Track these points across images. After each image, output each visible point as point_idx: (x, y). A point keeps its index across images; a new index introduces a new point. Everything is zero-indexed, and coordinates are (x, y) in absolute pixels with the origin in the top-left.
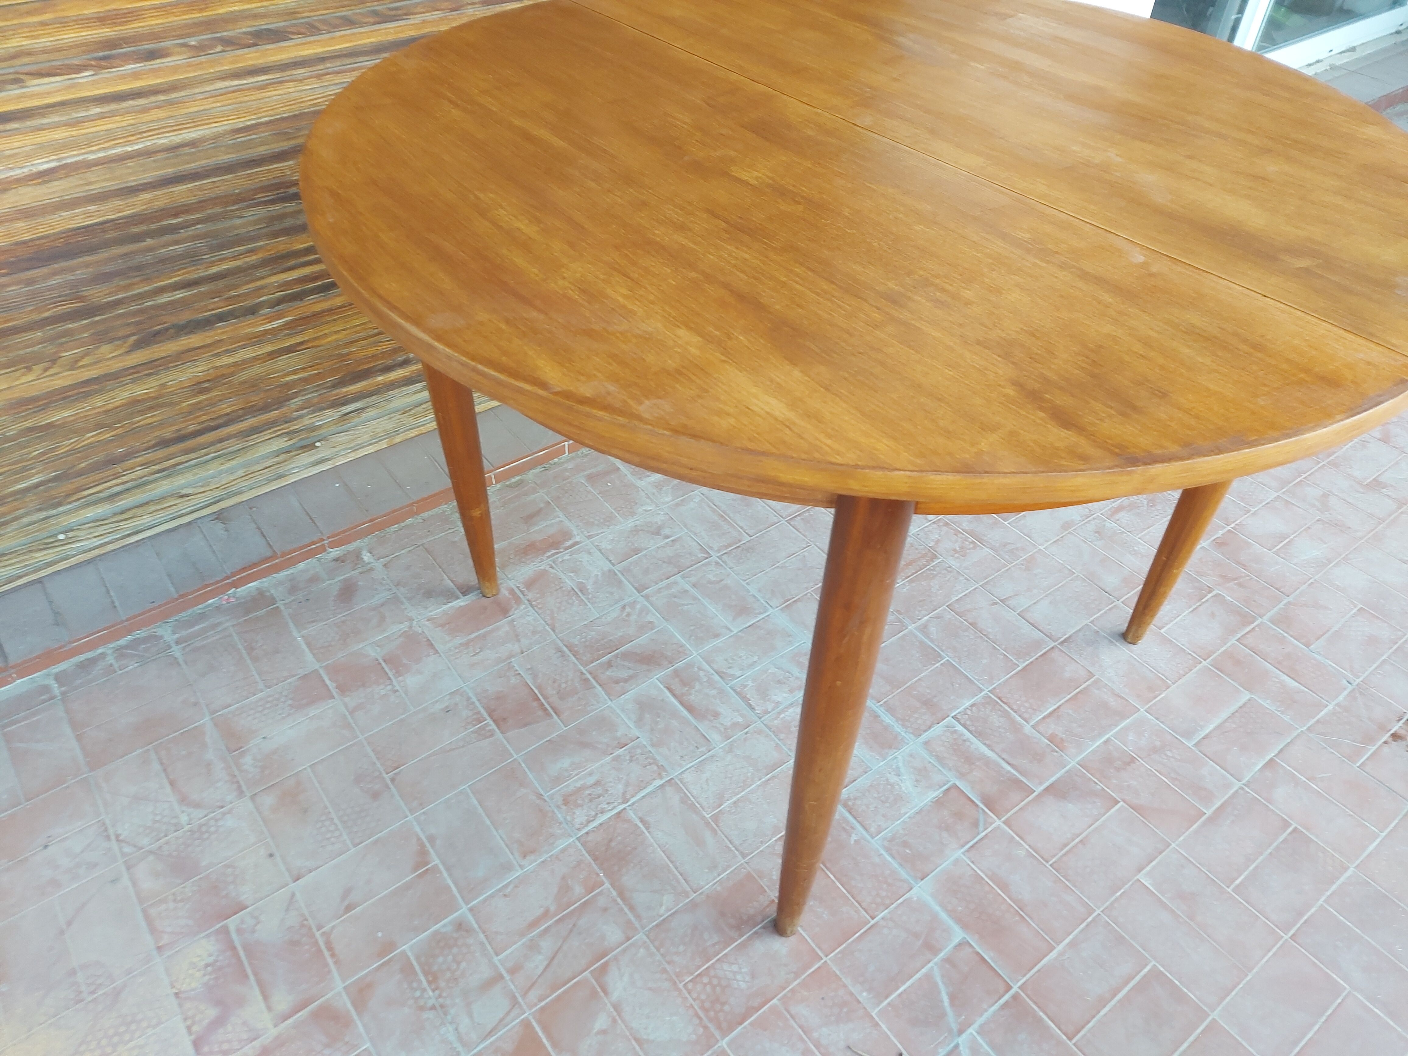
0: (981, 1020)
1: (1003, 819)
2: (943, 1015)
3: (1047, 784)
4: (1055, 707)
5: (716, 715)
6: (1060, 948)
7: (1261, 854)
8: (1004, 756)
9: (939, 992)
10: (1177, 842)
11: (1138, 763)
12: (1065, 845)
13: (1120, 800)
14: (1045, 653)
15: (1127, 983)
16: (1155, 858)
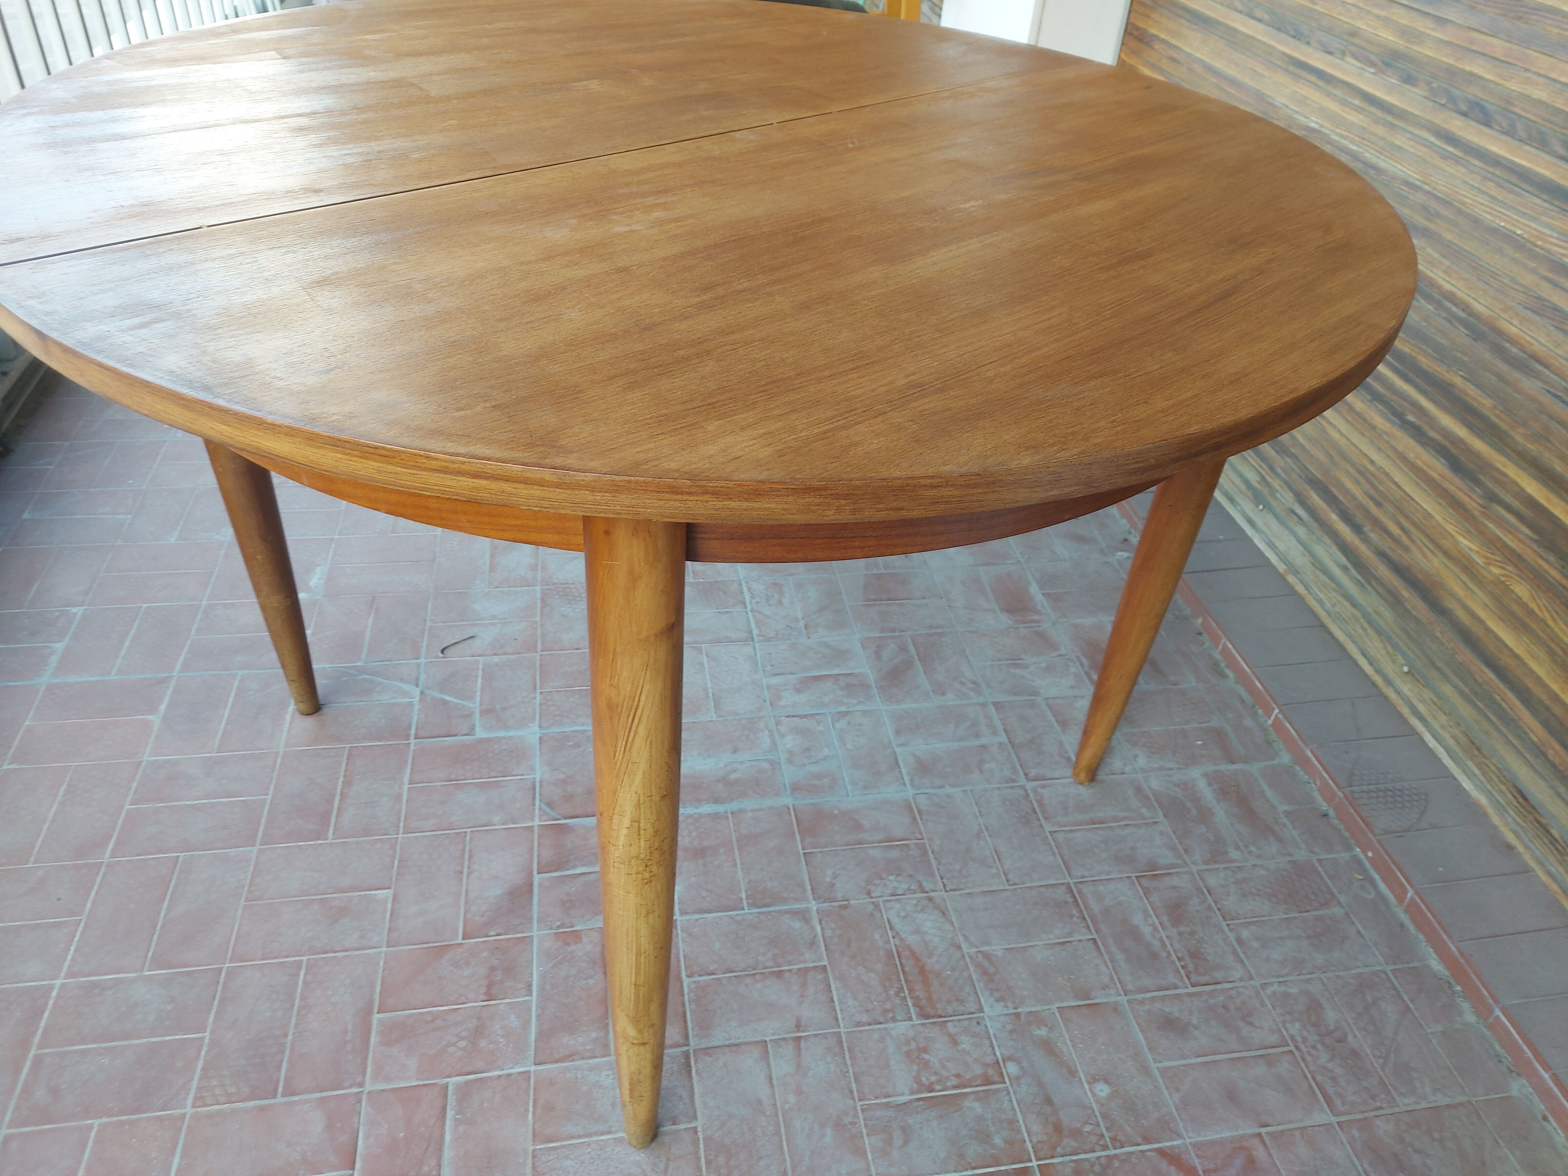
0: (417, 707)
1: (536, 829)
2: (442, 691)
3: (536, 890)
5: (799, 691)
6: (406, 787)
7: (296, 1026)
8: (593, 876)
9: (456, 698)
10: (383, 955)
11: (482, 997)
12: (470, 857)
13: (465, 941)
14: (685, 1022)
15: (339, 809)
16: (390, 922)
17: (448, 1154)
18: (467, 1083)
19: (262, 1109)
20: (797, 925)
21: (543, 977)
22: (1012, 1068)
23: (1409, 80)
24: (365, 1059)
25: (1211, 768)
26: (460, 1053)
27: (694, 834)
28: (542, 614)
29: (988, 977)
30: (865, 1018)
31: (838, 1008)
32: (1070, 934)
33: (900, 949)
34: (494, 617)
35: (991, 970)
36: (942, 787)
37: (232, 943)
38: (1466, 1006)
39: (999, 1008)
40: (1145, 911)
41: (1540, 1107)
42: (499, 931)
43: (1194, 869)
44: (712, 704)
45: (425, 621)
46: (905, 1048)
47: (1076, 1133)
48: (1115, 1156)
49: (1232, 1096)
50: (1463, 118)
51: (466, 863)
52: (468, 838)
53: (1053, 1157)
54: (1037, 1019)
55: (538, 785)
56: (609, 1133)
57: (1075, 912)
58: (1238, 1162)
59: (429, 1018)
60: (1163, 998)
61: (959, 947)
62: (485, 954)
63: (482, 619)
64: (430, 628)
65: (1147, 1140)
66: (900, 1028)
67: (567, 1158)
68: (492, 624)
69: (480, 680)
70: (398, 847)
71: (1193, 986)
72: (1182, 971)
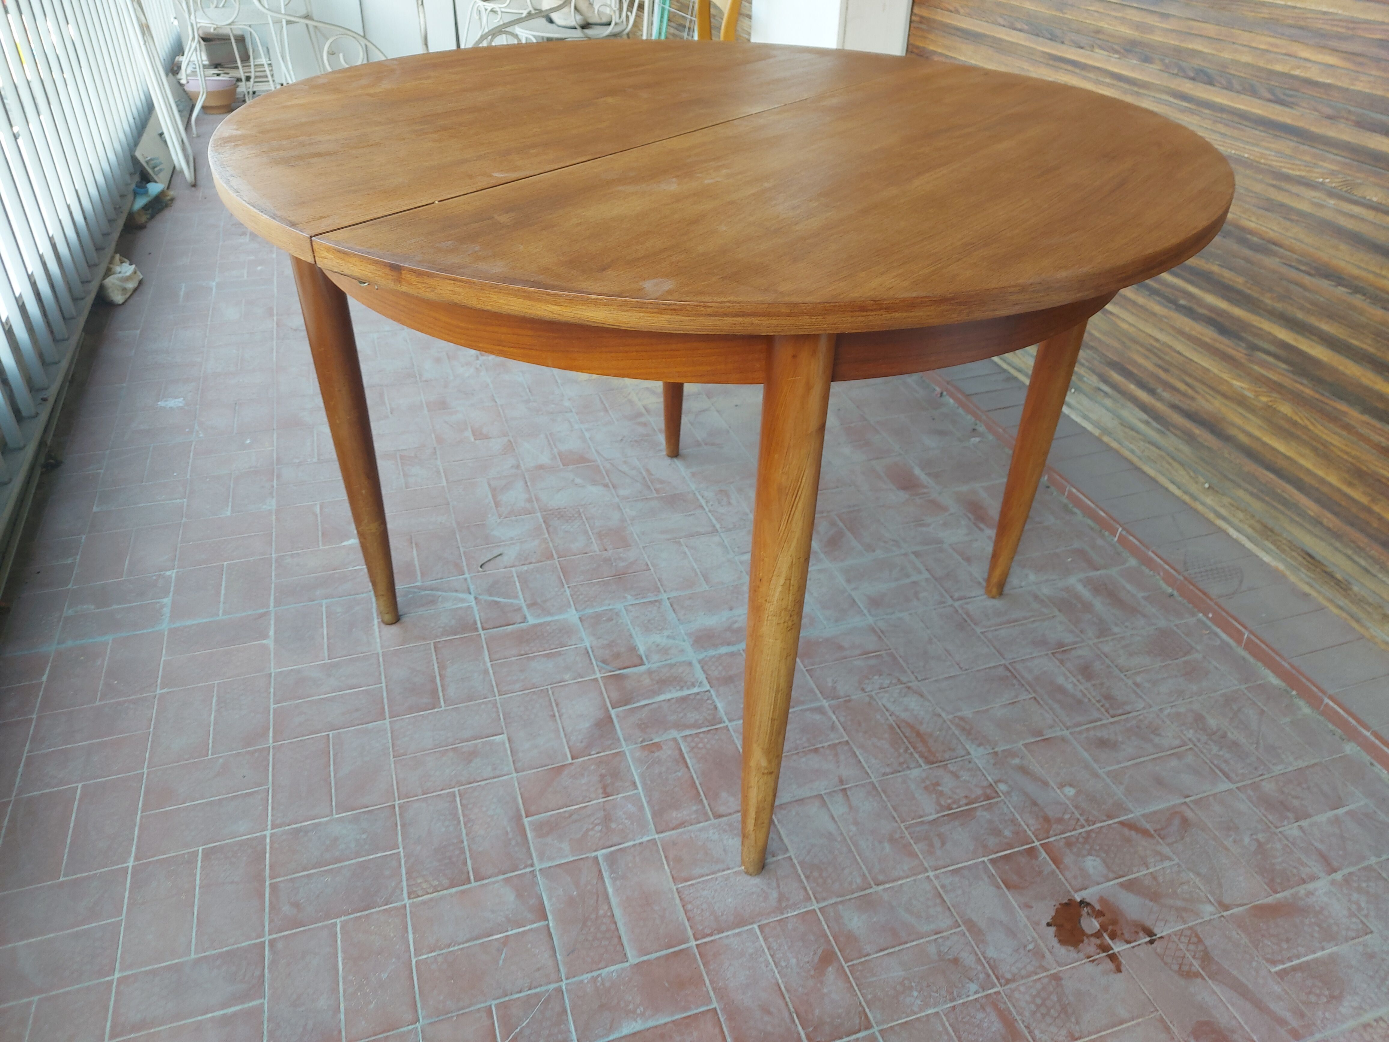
0: (476, 609)
1: (600, 680)
2: (491, 595)
3: (615, 720)
4: (690, 765)
6: (489, 664)
7: (467, 835)
8: (654, 706)
9: (503, 598)
10: (515, 779)
11: (601, 796)
12: (557, 705)
13: (574, 761)
15: (442, 686)
16: (512, 756)
17: (614, 901)
18: (611, 853)
19: (463, 892)
20: (818, 717)
21: (642, 776)
22: (1002, 787)
23: (1147, 59)
24: (529, 848)
25: (1082, 575)
26: (599, 834)
27: (720, 668)
28: (548, 532)
29: (968, 732)
30: (888, 770)
31: (866, 766)
32: (1017, 696)
33: (898, 723)
34: (512, 539)
35: (967, 727)
36: (893, 613)
37: (395, 787)
38: (1301, 703)
39: (981, 750)
40: (1065, 675)
41: (1367, 758)
42: (597, 751)
43: (1091, 643)
44: (702, 579)
45: (459, 547)
46: (923, 785)
47: (1060, 820)
48: (1091, 830)
49: (1159, 782)
50: (1192, 82)
51: (555, 709)
52: (550, 692)
53: (1048, 838)
54: (1011, 754)
55: (590, 650)
56: (728, 869)
57: (1015, 681)
58: (1177, 822)
59: (567, 815)
60: (1094, 728)
61: (940, 716)
62: (593, 767)
63: (503, 541)
64: (465, 552)
65: (1110, 817)
66: (915, 773)
67: (703, 889)
68: (512, 544)
69: (518, 584)
70: (499, 705)
71: (1113, 717)
72: (1102, 709)
